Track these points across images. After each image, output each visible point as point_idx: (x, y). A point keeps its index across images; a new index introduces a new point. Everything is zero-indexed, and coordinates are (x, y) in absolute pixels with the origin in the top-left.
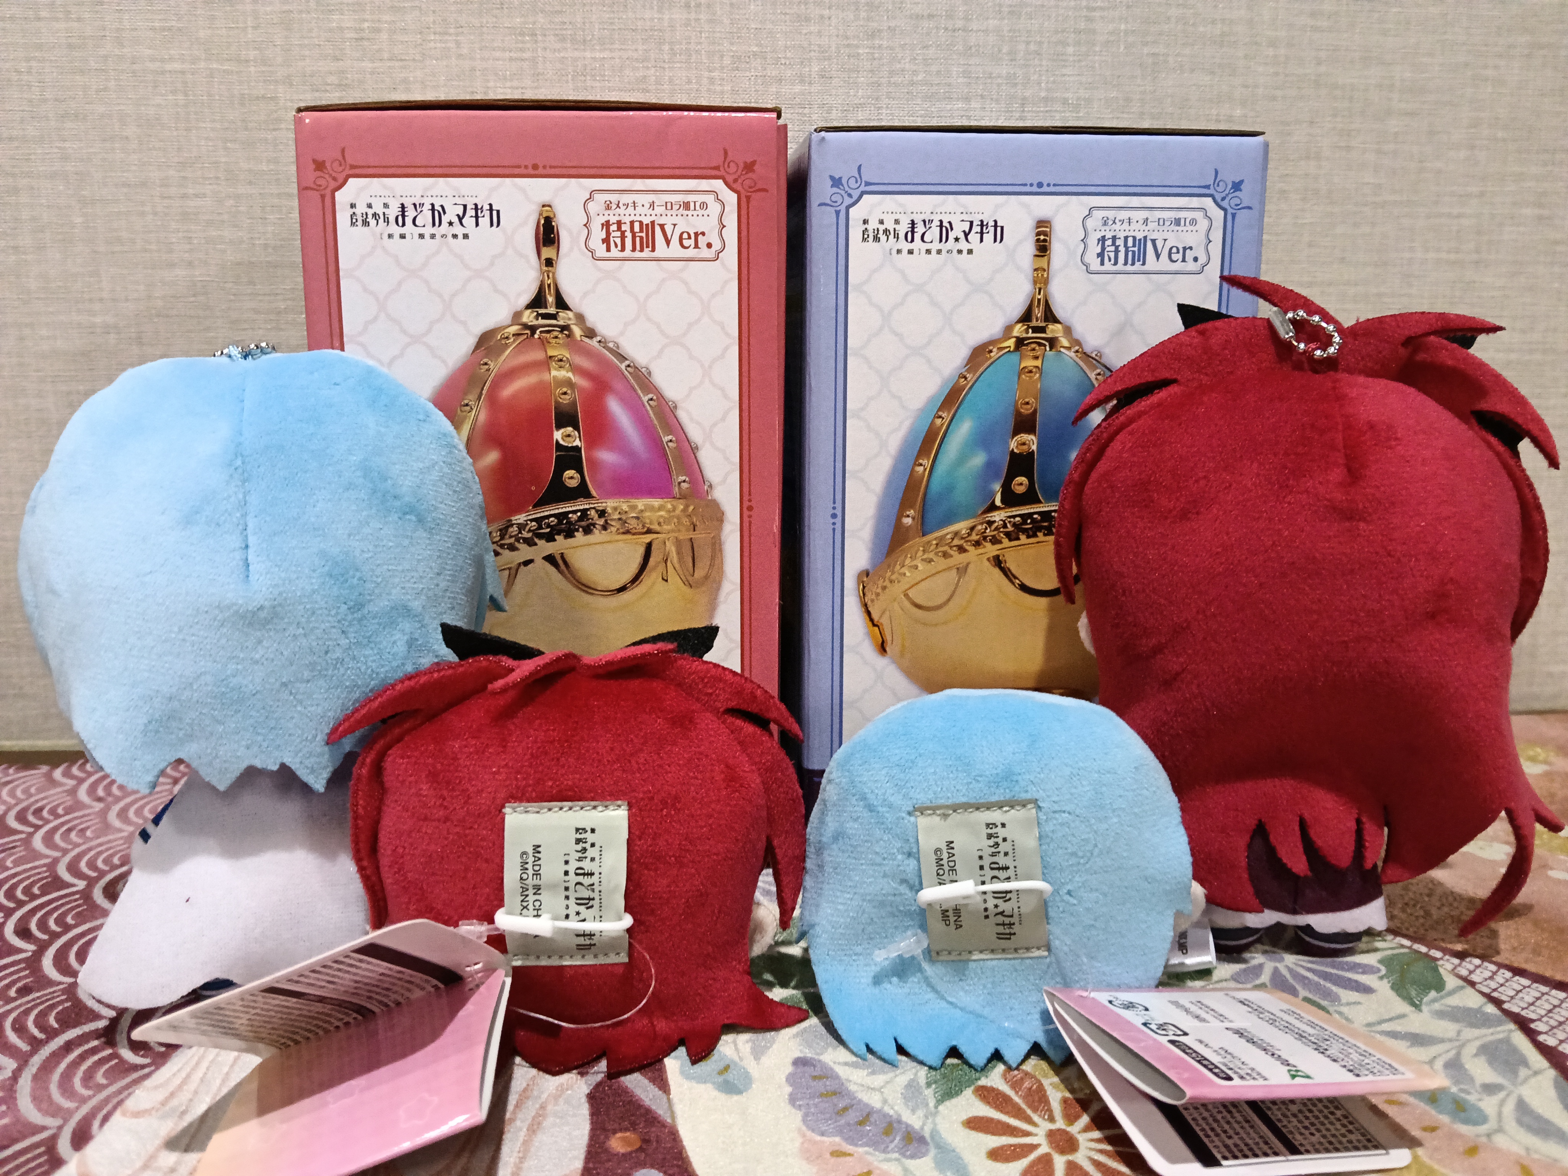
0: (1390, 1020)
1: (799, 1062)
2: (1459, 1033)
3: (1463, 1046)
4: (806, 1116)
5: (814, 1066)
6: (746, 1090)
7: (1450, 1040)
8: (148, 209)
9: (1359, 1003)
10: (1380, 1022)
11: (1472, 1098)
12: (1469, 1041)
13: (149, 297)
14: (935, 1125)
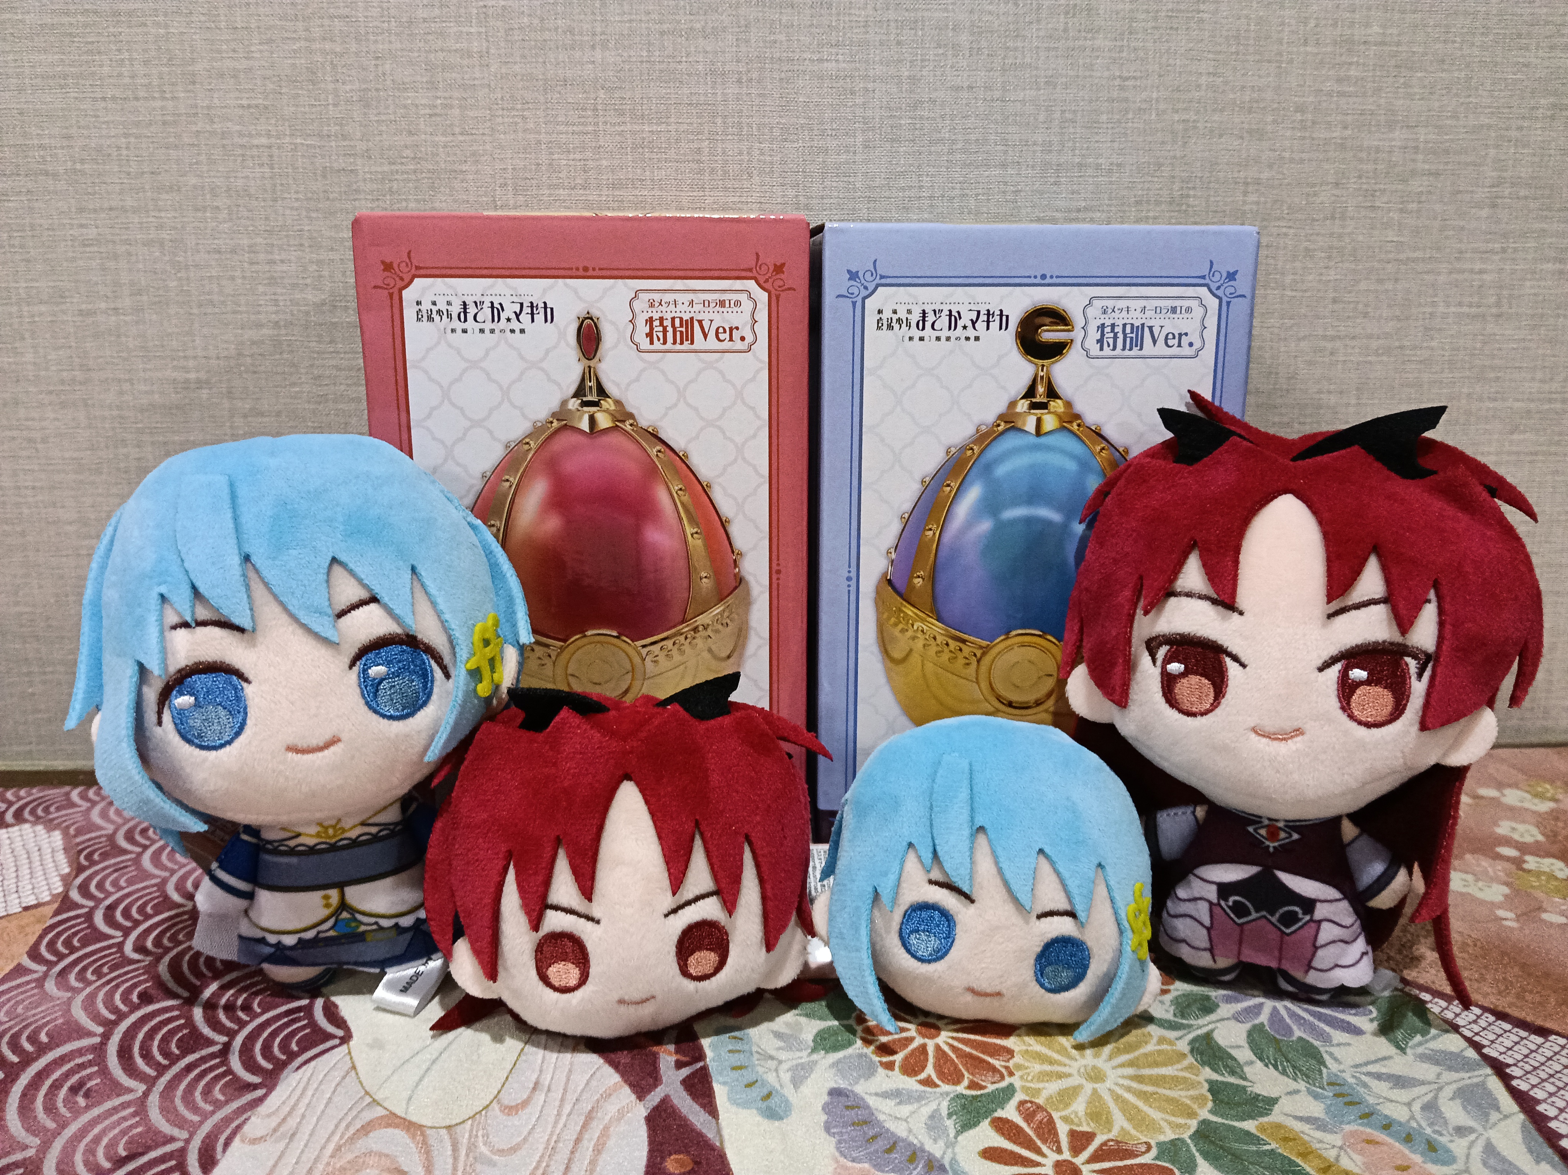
0: (1376, 1061)
1: (835, 1093)
2: (1439, 1075)
3: (1440, 1089)
4: (839, 1142)
5: (848, 1096)
6: (787, 1116)
7: (1429, 1083)
8: (238, 273)
9: (1349, 1044)
10: (1367, 1064)
11: (1443, 1140)
12: (1447, 1084)
13: (240, 354)
14: (954, 1154)
